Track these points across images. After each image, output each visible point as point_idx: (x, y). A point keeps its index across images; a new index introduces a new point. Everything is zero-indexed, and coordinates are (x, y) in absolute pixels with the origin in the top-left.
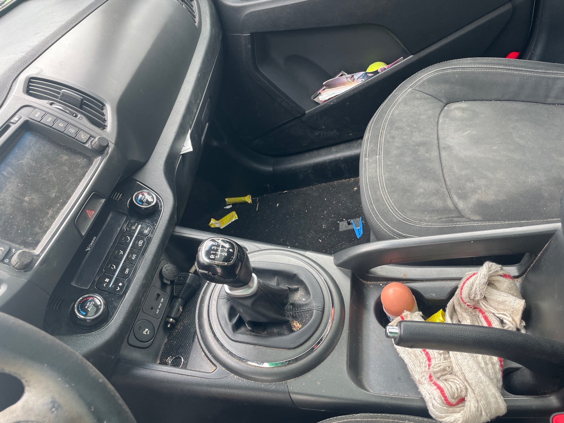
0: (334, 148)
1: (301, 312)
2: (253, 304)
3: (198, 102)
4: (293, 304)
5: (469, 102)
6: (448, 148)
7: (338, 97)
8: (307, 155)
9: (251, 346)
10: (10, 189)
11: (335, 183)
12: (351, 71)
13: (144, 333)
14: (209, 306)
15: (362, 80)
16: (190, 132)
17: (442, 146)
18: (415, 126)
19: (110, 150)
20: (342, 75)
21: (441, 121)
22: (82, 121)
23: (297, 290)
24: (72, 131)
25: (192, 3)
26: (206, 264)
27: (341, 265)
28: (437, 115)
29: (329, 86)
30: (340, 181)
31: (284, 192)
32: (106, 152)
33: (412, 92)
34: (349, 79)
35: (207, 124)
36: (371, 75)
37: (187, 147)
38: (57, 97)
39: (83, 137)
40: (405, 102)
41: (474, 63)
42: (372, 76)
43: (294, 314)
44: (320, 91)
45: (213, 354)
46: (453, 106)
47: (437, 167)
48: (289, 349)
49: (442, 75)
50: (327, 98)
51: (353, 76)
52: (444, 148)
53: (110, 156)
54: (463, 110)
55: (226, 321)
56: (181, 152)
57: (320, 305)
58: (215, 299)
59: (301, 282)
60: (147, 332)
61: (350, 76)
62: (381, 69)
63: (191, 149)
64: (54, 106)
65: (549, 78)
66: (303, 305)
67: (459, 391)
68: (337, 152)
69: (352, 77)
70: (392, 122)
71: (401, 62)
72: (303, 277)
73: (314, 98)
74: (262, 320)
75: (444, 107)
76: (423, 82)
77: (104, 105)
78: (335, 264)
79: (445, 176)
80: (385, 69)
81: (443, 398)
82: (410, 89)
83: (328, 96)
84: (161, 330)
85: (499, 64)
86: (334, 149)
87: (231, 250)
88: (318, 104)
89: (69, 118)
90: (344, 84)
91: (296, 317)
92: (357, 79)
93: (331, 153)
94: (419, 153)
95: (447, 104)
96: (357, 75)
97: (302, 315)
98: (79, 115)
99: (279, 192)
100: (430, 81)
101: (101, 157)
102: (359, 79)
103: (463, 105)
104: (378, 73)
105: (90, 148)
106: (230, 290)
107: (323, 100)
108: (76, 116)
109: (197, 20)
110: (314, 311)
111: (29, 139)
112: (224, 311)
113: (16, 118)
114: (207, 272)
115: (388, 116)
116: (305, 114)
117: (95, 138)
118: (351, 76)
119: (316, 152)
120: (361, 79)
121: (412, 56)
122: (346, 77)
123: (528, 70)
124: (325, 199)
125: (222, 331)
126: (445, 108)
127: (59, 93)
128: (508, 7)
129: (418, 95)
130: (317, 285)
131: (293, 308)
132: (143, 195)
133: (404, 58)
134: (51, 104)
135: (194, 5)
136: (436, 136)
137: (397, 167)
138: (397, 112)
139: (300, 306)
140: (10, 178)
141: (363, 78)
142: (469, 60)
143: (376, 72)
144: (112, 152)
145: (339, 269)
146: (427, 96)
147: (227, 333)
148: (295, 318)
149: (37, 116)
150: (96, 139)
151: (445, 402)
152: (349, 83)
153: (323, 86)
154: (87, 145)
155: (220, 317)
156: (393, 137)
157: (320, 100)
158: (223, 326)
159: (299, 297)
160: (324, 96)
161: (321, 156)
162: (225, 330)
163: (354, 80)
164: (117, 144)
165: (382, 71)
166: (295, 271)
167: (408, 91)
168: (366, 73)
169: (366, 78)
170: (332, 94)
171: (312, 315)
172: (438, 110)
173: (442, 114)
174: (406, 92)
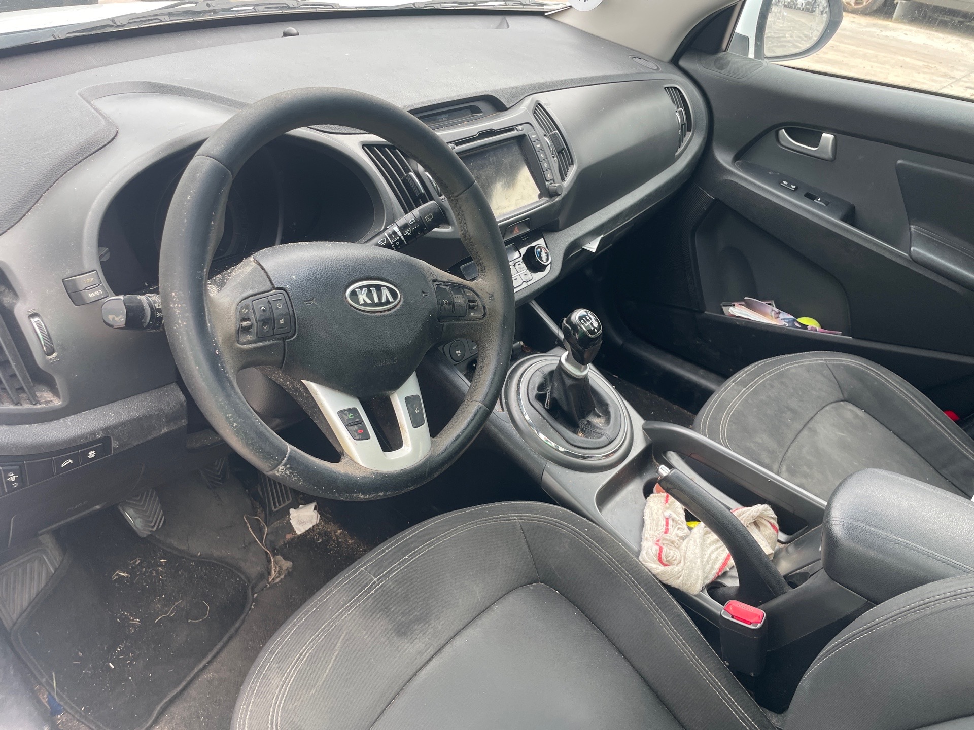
0: (703, 370)
1: (591, 431)
2: (572, 386)
3: (626, 219)
4: (589, 422)
5: (868, 416)
6: (814, 432)
7: (749, 321)
8: (670, 357)
9: (541, 417)
10: (488, 172)
11: (675, 407)
12: (782, 307)
13: (457, 352)
14: (526, 369)
15: (786, 323)
16: (602, 236)
17: (810, 425)
18: (800, 393)
19: (557, 199)
20: (769, 304)
21: (827, 408)
22: (554, 162)
23: (599, 416)
24: (546, 166)
25: (688, 133)
26: (574, 323)
27: (647, 431)
28: (829, 402)
29: (749, 306)
30: (681, 409)
31: (614, 376)
32: (553, 198)
33: (822, 365)
34: (773, 313)
35: (611, 245)
36: (798, 325)
37: (592, 246)
38: (549, 133)
39: (549, 176)
40: (808, 369)
41: (901, 385)
42: (797, 327)
43: (585, 429)
44: (736, 303)
45: (508, 400)
46: (850, 406)
47: (790, 436)
48: (568, 442)
49: (863, 371)
50: (737, 315)
51: (780, 313)
52: (810, 429)
53: (554, 204)
54: (857, 416)
55: (534, 387)
56: (584, 246)
57: (612, 437)
58: (534, 369)
59: (607, 413)
60: (458, 354)
61: (777, 310)
62: (812, 327)
63: (594, 251)
64: (545, 138)
66: (597, 428)
67: (674, 558)
68: (703, 377)
69: (777, 314)
70: (781, 375)
71: (837, 335)
72: (612, 410)
73: (724, 306)
74: (564, 406)
75: (842, 401)
76: (842, 365)
77: (573, 164)
78: (642, 426)
79: (791, 448)
80: (816, 330)
81: (658, 552)
82: (823, 362)
83: (740, 313)
84: (466, 362)
85: (924, 404)
86: (702, 372)
87: (596, 330)
88: (723, 313)
89: (549, 154)
90: (764, 314)
91: (585, 432)
92: (782, 319)
93: (696, 373)
94: (784, 415)
95: (847, 401)
96: (785, 316)
97: (591, 433)
98: (556, 158)
99: (609, 372)
100: (847, 368)
101: (548, 199)
102: (783, 321)
103: (861, 413)
104: (807, 329)
105: (547, 187)
106: (567, 360)
107: (732, 313)
108: (554, 157)
109: (680, 150)
110: (604, 437)
111: (516, 150)
112: (537, 380)
113: (520, 128)
114: (571, 329)
115: (782, 368)
116: (703, 312)
117: (555, 183)
118: (778, 312)
119: (681, 361)
120: (786, 322)
121: (851, 337)
122: (771, 309)
123: (947, 429)
124: (652, 413)
125: (526, 391)
126: (842, 403)
127: (552, 132)
129: (826, 372)
130: (619, 423)
131: (586, 424)
132: (541, 251)
133: (842, 334)
134: (545, 135)
135: (687, 136)
136: (811, 415)
137: (755, 410)
138: (794, 370)
139: (594, 427)
140: (491, 164)
141: (788, 323)
142: (899, 378)
143: (805, 327)
144: (557, 202)
145: (644, 433)
146: (833, 379)
147: (529, 395)
148: (583, 431)
149: (533, 136)
150: (557, 185)
151: (658, 555)
152: (770, 317)
153: (744, 300)
154: (547, 183)
155: (531, 381)
156: (772, 386)
157: (730, 310)
158: (530, 389)
159: (597, 421)
160: (736, 310)
161: (683, 367)
162: (529, 392)
163: (778, 318)
164: (563, 199)
165: (811, 330)
166: (609, 402)
167: (820, 362)
168: (794, 320)
169: (790, 325)
170: (745, 315)
171: (600, 437)
172: (833, 399)
173: (833, 405)
174: (817, 360)
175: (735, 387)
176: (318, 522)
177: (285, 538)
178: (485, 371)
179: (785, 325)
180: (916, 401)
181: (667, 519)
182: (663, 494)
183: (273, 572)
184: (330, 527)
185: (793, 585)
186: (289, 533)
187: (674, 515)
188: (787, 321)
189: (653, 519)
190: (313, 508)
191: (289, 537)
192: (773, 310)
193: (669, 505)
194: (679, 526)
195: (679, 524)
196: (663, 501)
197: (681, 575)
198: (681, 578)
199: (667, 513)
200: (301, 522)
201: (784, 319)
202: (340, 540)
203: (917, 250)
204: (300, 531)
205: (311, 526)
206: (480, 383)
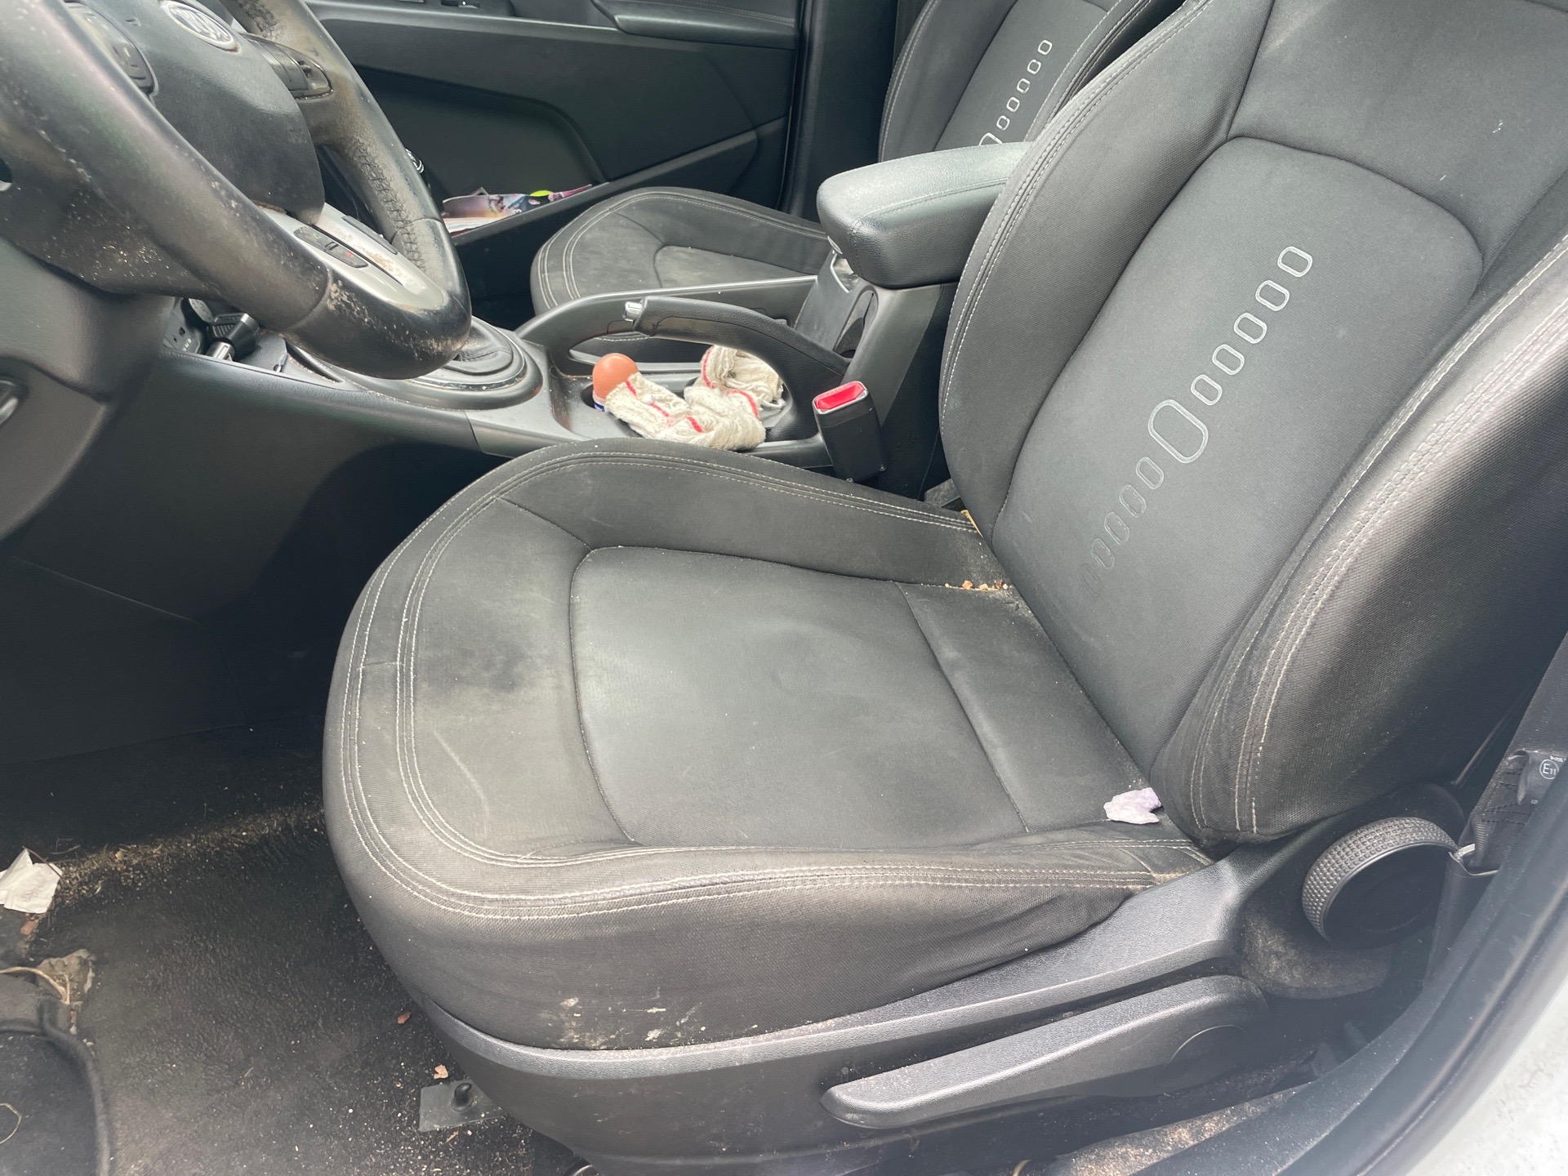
5: (699, 250)
7: (470, 232)
12: (500, 187)
15: (518, 211)
18: (620, 254)
20: (482, 194)
21: (659, 258)
27: (528, 338)
28: (654, 252)
29: (453, 213)
33: (612, 216)
34: (492, 205)
36: (534, 203)
40: (602, 226)
41: (706, 197)
42: (536, 206)
46: (677, 249)
49: (659, 200)
51: (502, 199)
54: (691, 254)
61: (495, 197)
62: (554, 196)
65: (806, 237)
66: (478, 350)
69: (499, 202)
70: (582, 246)
71: (590, 189)
75: (663, 247)
78: (516, 337)
80: (561, 197)
81: (690, 423)
85: (741, 206)
90: (481, 214)
92: (509, 207)
95: (668, 244)
96: (509, 199)
100: (641, 206)
102: (512, 208)
103: (691, 251)
104: (549, 201)
118: (498, 199)
120: (515, 208)
121: (606, 183)
122: (486, 200)
126: (664, 249)
128: (750, 137)
129: (622, 221)
133: (593, 186)
136: (652, 265)
138: (588, 236)
141: (519, 208)
143: (544, 199)
145: (524, 342)
146: (636, 225)
151: (693, 426)
152: (492, 214)
156: (586, 259)
163: (502, 208)
165: (555, 200)
167: (607, 214)
168: (527, 199)
169: (524, 209)
170: (458, 227)
171: (496, 355)
172: (654, 248)
173: (660, 253)
174: (602, 214)
175: (553, 275)
176: (61, 873)
177: (24, 936)
178: (389, 178)
179: (519, 213)
180: (732, 206)
181: (652, 405)
182: (621, 386)
183: (61, 989)
184: (93, 863)
185: (851, 353)
186: (23, 924)
187: (657, 396)
188: (518, 205)
189: (639, 413)
190: (29, 860)
191: (28, 929)
192: (490, 201)
193: (640, 389)
194: (672, 402)
195: (671, 400)
196: (627, 392)
197: (737, 426)
198: (740, 428)
199: (647, 398)
200: (28, 896)
201: (512, 205)
202: (135, 862)
203: (621, 17)
204: (41, 906)
205: (54, 886)
206: (399, 195)
